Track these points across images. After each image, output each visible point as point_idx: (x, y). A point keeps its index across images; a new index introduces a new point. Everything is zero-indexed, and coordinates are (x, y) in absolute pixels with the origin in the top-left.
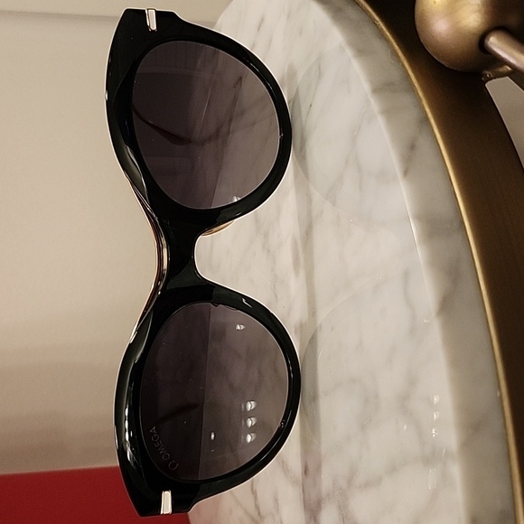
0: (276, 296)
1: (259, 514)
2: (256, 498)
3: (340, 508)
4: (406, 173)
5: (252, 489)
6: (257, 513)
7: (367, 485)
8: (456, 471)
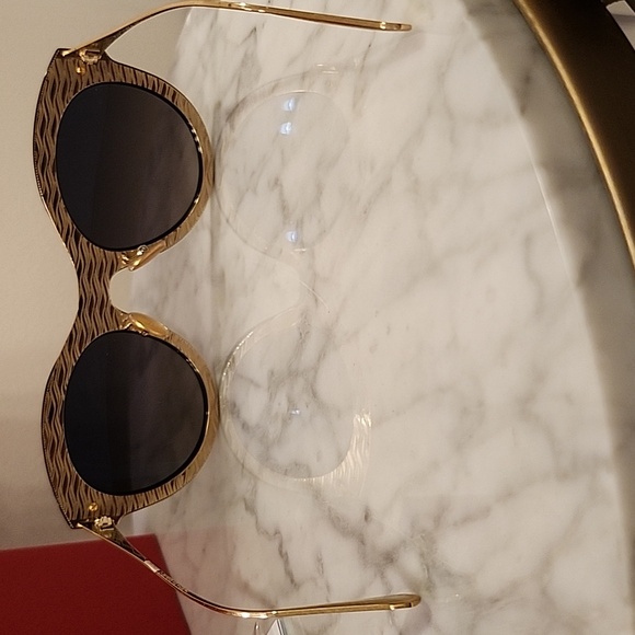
0: (316, 300)
1: (292, 581)
2: (286, 562)
3: (422, 555)
4: (524, 109)
5: (281, 552)
6: (289, 580)
7: (467, 519)
8: (610, 482)
